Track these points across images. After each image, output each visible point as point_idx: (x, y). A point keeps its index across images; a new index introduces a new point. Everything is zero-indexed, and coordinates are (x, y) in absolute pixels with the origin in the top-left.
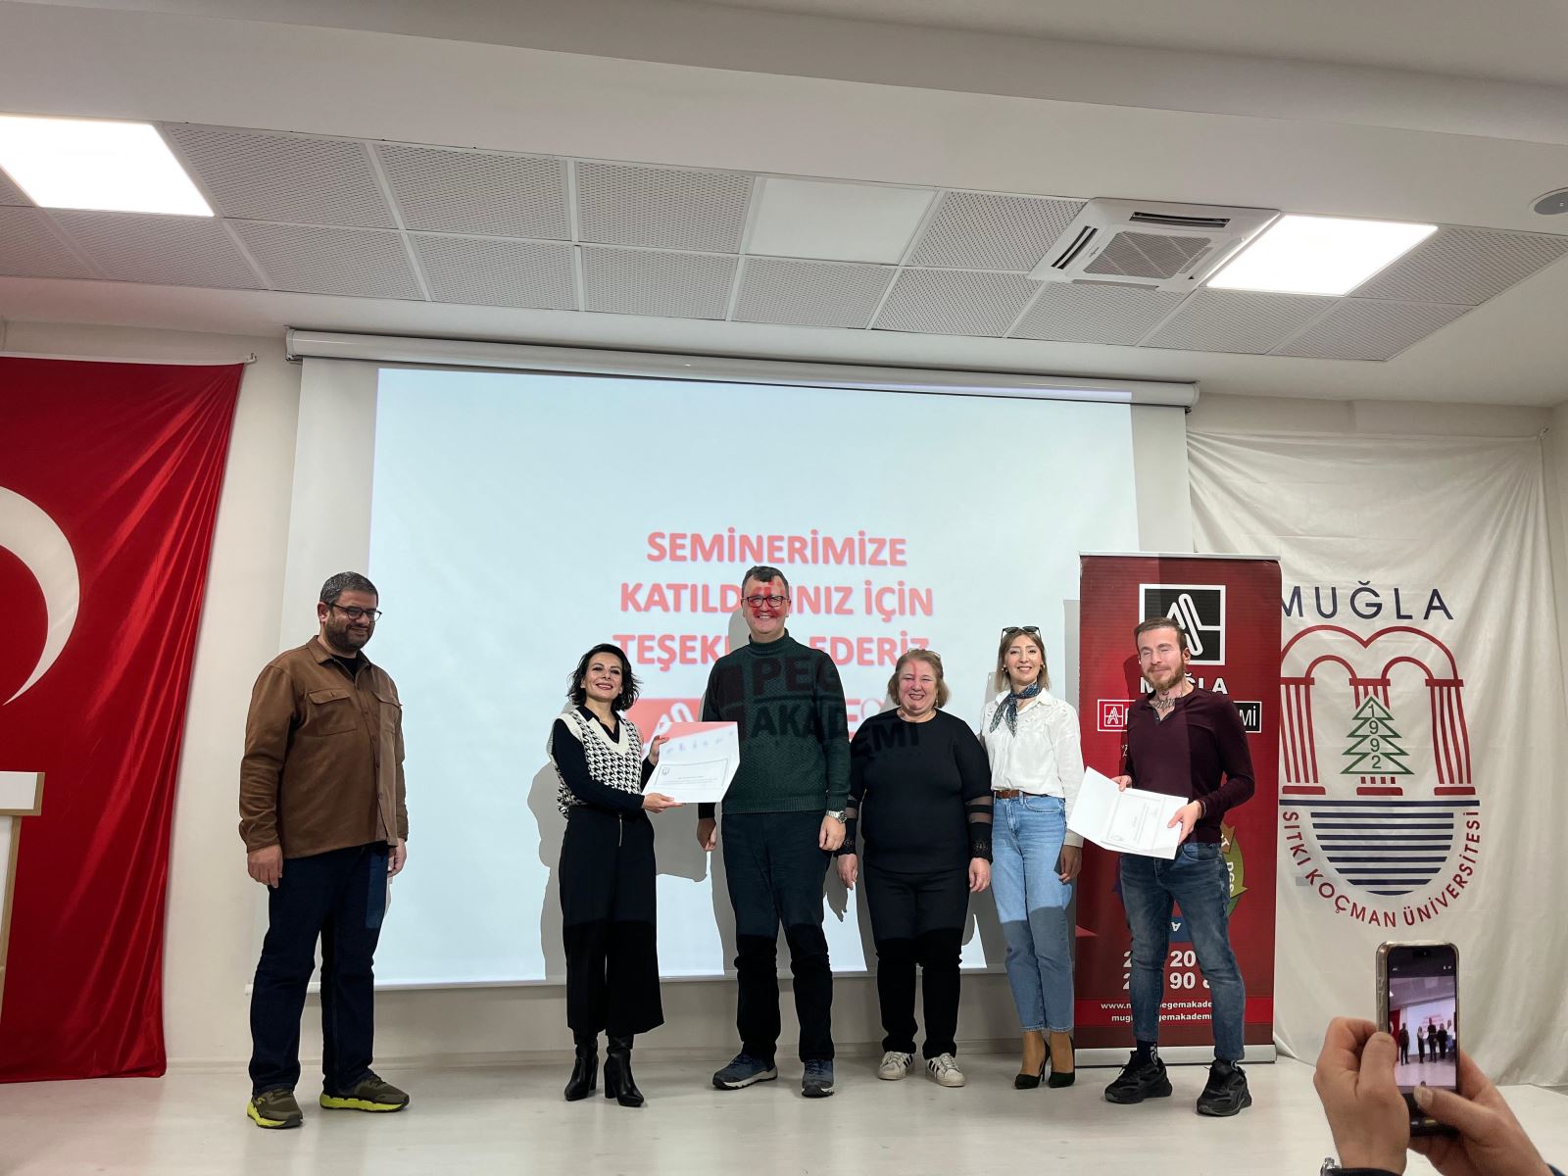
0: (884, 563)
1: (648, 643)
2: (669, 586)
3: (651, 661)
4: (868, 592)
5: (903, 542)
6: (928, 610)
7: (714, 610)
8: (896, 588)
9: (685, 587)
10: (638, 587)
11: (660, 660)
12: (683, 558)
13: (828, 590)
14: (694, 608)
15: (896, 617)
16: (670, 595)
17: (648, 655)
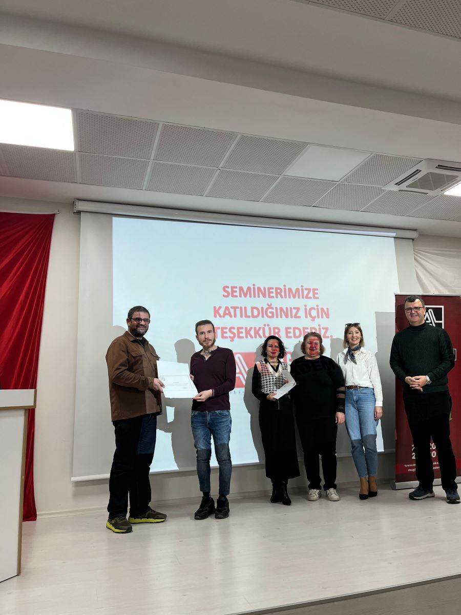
0: (311, 298)
1: (225, 330)
2: (232, 307)
3: (226, 337)
4: (306, 309)
5: (317, 289)
6: (328, 316)
7: (249, 317)
8: (316, 307)
9: (238, 308)
10: (220, 308)
11: (230, 337)
12: (236, 296)
13: (291, 308)
14: (241, 316)
15: (316, 319)
16: (232, 311)
17: (225, 335)
